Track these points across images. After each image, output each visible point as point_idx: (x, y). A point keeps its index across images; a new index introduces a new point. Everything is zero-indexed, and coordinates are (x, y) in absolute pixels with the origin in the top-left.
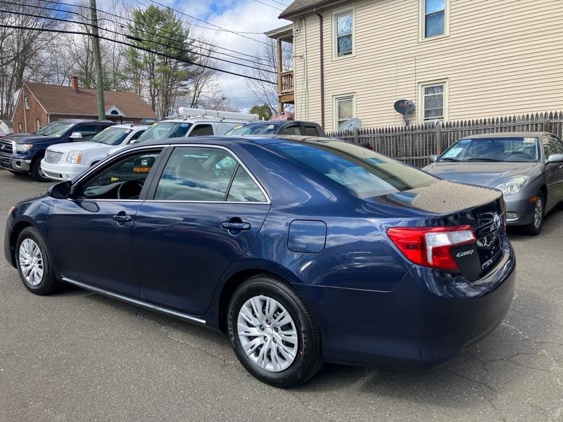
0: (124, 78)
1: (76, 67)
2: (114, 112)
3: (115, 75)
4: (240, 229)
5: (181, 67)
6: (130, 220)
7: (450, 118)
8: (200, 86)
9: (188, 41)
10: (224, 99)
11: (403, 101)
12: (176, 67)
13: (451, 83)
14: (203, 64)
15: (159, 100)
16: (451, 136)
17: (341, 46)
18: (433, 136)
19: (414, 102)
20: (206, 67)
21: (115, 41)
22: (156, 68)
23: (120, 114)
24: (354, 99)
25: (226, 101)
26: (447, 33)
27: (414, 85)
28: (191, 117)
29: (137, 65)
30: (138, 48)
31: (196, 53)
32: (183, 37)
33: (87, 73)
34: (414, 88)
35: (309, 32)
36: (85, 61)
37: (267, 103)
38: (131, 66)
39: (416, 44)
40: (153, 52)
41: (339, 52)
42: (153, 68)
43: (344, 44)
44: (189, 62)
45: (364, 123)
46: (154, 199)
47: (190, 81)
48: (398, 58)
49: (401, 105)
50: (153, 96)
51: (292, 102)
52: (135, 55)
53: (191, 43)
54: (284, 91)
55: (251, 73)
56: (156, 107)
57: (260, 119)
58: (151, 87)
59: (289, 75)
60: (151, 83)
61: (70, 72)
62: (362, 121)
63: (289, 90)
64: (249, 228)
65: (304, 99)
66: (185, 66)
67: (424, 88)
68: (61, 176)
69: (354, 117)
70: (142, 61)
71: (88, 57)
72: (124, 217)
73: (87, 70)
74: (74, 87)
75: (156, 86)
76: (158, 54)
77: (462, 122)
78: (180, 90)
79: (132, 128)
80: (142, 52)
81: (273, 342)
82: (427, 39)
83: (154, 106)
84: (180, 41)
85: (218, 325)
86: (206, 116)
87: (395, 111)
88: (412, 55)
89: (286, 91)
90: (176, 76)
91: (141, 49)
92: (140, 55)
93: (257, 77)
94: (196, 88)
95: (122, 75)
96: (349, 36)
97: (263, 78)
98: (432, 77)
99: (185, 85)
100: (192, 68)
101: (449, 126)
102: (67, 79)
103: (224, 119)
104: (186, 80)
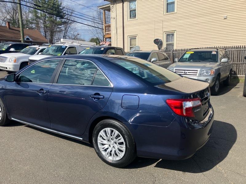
0: (32, 23)
1: (8, 17)
2: (27, 39)
3: (27, 21)
4: (99, 99)
5: (59, 19)
6: (46, 93)
7: (177, 47)
8: (67, 28)
9: (61, 8)
10: (78, 34)
11: (158, 39)
12: (56, 19)
13: (177, 32)
14: (69, 19)
15: (48, 34)
16: (177, 55)
17: (131, 14)
18: (170, 55)
19: (162, 40)
20: (70, 20)
21: (26, 6)
22: (47, 19)
23: (31, 40)
24: (137, 38)
25: (79, 36)
26: (176, 11)
27: (162, 33)
28: (66, 43)
29: (37, 17)
30: (38, 9)
31: (65, 14)
32: (59, 6)
33: (13, 19)
34: (162, 34)
35: (118, 7)
36: (12, 14)
37: (98, 37)
38: (35, 18)
39: (163, 15)
40: (45, 12)
41: (130, 17)
42: (45, 19)
43: (133, 14)
44: (62, 17)
45: (142, 48)
46: (57, 83)
47: (62, 26)
48: (155, 21)
49: (156, 41)
50: (46, 32)
51: (110, 38)
52: (36, 13)
53: (63, 8)
54: (106, 33)
55: (90, 23)
56: (47, 37)
57: (97, 45)
58: (44, 28)
59: (109, 26)
60: (44, 26)
61: (5, 19)
62: (140, 47)
63: (109, 33)
64: (104, 98)
65: (115, 37)
66: (60, 19)
67: (166, 34)
68: (7, 68)
69: (137, 45)
70: (39, 15)
71: (14, 12)
72: (42, 91)
73: (13, 18)
74: (8, 26)
75: (47, 27)
76: (48, 13)
77: (181, 49)
78: (58, 29)
79: (39, 47)
80: (39, 11)
81: (113, 148)
82: (167, 14)
83: (46, 36)
84: (58, 8)
85: (88, 140)
86: (73, 43)
87: (154, 43)
88: (161, 20)
89: (107, 33)
90: (56, 24)
91: (39, 10)
92: (38, 13)
93: (93, 25)
94: (66, 29)
95: (30, 22)
96: (135, 10)
97: (96, 26)
98: (169, 29)
99: (60, 28)
100: (63, 20)
101: (176, 51)
102: (4, 22)
103: (81, 44)
104: (60, 25)
